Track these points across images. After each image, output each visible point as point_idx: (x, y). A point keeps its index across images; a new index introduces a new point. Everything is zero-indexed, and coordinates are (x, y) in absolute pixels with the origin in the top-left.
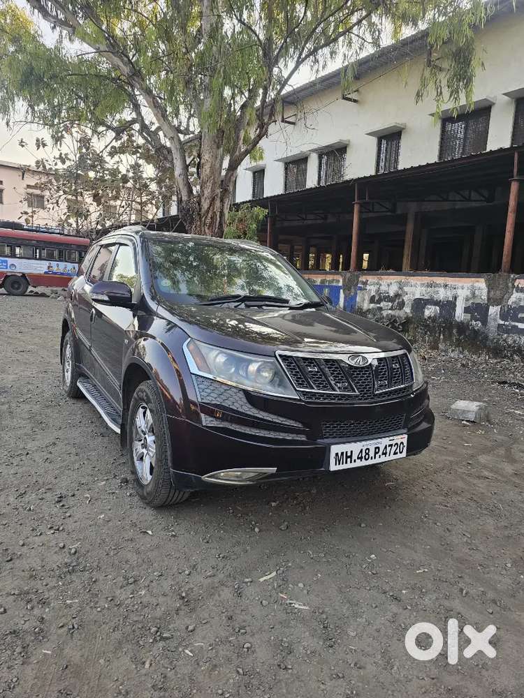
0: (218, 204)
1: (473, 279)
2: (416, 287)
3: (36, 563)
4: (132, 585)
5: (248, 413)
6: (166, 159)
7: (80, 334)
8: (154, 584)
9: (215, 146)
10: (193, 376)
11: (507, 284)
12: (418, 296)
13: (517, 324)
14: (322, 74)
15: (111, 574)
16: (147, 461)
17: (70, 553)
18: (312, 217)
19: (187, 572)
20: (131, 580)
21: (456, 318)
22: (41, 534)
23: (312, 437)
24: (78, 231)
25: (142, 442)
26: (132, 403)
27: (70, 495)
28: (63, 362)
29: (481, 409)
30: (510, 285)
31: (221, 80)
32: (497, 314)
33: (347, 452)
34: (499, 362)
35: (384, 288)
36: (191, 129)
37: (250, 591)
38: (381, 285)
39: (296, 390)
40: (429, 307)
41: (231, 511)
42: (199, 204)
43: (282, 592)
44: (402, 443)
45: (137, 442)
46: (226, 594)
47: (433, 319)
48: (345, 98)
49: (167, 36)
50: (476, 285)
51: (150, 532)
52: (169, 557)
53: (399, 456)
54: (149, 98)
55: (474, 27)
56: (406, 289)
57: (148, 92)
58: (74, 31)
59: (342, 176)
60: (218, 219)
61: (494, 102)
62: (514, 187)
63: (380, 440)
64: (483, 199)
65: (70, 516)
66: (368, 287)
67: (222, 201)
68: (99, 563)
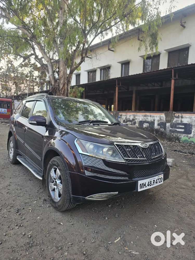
0: (66, 86)
1: (160, 114)
2: (140, 116)
3: (14, 244)
4: (61, 250)
5: (105, 169)
6: (45, 69)
7: (18, 137)
8: (70, 249)
9: (65, 65)
10: (80, 154)
11: (172, 115)
12: (141, 120)
13: (176, 129)
14: (103, 40)
15: (49, 246)
16: (57, 191)
17: (28, 237)
18: (98, 91)
19: (83, 241)
20: (59, 248)
21: (155, 128)
22: (13, 229)
23: (131, 178)
24: (6, 96)
25: (54, 183)
26: (48, 166)
27: (22, 209)
28: (8, 149)
29: (173, 161)
30: (173, 115)
31: (68, 40)
32: (169, 126)
33: (144, 183)
34: (171, 143)
35: (128, 117)
36: (54, 58)
37: (111, 247)
38: (127, 116)
39: (124, 159)
40: (145, 124)
41: (94, 211)
42: (59, 86)
43: (125, 247)
44: (162, 178)
45: (51, 183)
46: (102, 250)
47: (147, 128)
48: (109, 49)
49: (45, 24)
50: (161, 116)
51: (62, 224)
52: (73, 235)
53: (161, 183)
54: (39, 46)
55: (158, 26)
56: (136, 117)
57: (39, 44)
58: (9, 20)
59: (109, 77)
60: (66, 92)
61: (161, 52)
62: (173, 82)
63: (155, 177)
64: (159, 86)
65: (24, 219)
66: (122, 117)
67: (67, 85)
68: (43, 241)
